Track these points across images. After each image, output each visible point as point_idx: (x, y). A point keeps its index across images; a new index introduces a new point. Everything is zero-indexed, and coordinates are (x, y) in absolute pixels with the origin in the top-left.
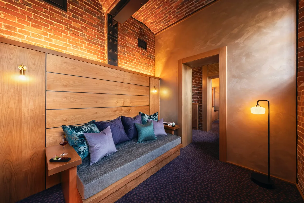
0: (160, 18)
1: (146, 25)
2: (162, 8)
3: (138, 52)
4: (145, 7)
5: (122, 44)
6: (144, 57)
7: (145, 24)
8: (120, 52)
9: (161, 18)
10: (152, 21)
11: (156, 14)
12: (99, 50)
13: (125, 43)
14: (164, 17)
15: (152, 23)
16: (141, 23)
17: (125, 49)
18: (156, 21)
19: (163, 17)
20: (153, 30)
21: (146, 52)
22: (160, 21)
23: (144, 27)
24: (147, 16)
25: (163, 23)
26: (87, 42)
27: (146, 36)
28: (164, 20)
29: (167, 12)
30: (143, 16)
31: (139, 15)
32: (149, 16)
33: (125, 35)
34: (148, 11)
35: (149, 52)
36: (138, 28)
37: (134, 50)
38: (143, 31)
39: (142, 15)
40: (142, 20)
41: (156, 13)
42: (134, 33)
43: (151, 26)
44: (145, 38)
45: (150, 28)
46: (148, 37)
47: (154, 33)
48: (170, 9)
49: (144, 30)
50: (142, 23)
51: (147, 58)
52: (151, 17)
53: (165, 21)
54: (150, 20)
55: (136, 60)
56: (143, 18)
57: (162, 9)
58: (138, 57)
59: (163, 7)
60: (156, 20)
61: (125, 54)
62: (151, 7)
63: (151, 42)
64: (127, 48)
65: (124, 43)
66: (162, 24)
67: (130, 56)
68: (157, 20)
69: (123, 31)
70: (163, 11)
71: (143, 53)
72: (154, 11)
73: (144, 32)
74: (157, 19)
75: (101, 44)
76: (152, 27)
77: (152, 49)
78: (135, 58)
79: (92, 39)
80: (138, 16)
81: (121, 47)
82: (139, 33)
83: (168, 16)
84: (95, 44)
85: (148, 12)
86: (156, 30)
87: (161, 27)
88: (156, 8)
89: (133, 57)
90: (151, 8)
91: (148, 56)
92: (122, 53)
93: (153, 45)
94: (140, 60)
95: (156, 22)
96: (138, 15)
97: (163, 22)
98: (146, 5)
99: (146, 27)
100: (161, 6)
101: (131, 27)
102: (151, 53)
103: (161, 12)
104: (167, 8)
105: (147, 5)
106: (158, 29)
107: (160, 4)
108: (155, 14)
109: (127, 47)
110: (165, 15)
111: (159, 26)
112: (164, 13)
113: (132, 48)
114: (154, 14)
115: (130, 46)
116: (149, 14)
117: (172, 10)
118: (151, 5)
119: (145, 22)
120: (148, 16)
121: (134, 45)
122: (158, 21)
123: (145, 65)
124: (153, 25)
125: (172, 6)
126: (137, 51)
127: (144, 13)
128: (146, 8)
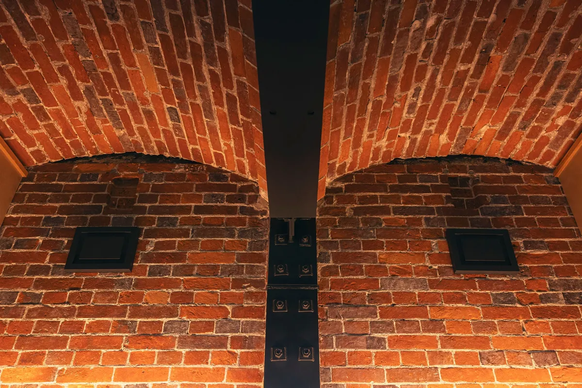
0: (526, 92)
1: (486, 154)
2: (502, 51)
3: (462, 299)
4: (420, 100)
5: (357, 295)
6: (516, 314)
7: (476, 153)
8: (345, 338)
9: (532, 91)
10: (499, 127)
11: (491, 90)
12: (236, 366)
13: (374, 284)
14: (545, 75)
15: (502, 135)
16: (451, 158)
17: (373, 314)
18: (514, 117)
19: (535, 80)
20: (534, 155)
21: (524, 280)
22: (537, 103)
23: (471, 168)
24: (458, 119)
25: (562, 101)
26: (188, 350)
27: (496, 200)
28: (553, 90)
29: (540, 50)
30: (440, 131)
31: (419, 137)
32: (465, 115)
33: (368, 245)
34: (445, 102)
35: (546, 271)
36: (436, 189)
37: (434, 299)
38: (471, 188)
39: (433, 128)
40: (447, 145)
41: (490, 85)
42: (418, 216)
43: (511, 146)
44: (494, 212)
45: (513, 155)
46: (515, 199)
47: (550, 164)
48: (542, 30)
49: (476, 181)
50: (461, 157)
51: (541, 313)
52: (480, 114)
53: (559, 87)
54: (485, 128)
55: (453, 351)
56: (443, 139)
57: (506, 54)
58: (465, 327)
59: (502, 47)
60: (512, 110)
61: (380, 340)
62: (445, 82)
63: (544, 211)
64: (389, 301)
65: (362, 286)
66: (559, 108)
67: (413, 342)
68: (518, 110)
69: (356, 236)
70: (514, 60)
71: (496, 298)
72: (472, 88)
73: (477, 190)
74: (514, 104)
75: (247, 335)
76: (519, 146)
77: (564, 246)
78: (449, 341)
79: (209, 326)
80: (417, 144)
81: (352, 310)
82: (450, 205)
83: (560, 59)
84: (220, 343)
85: (449, 108)
86: (546, 148)
87: (561, 121)
88: (471, 72)
89: (432, 342)
90: (450, 86)
91: (545, 298)
92: (361, 341)
93: (565, 222)
94: (484, 343)
95: (521, 118)
96: (413, 141)
97: (556, 98)
98: (418, 90)
99: (486, 159)
100: (488, 48)
101: (396, 200)
102: (558, 272)
103: (507, 68)
104: (526, 37)
105: (424, 88)
106: (552, 138)
107: (480, 47)
108: (488, 95)
109: (386, 297)
110: (540, 68)
111: (547, 125)
112: (528, 62)
113: (417, 292)
114: (480, 99)
115: (402, 287)
116: (460, 112)
117: (560, 25)
118: (439, 77)
119: (468, 147)
120: (463, 120)
121: (430, 271)
122: (524, 111)
123: (534, 366)
124: (516, 138)
125: (548, 13)
126: (450, 299)
127: (435, 118)
128: (427, 98)
